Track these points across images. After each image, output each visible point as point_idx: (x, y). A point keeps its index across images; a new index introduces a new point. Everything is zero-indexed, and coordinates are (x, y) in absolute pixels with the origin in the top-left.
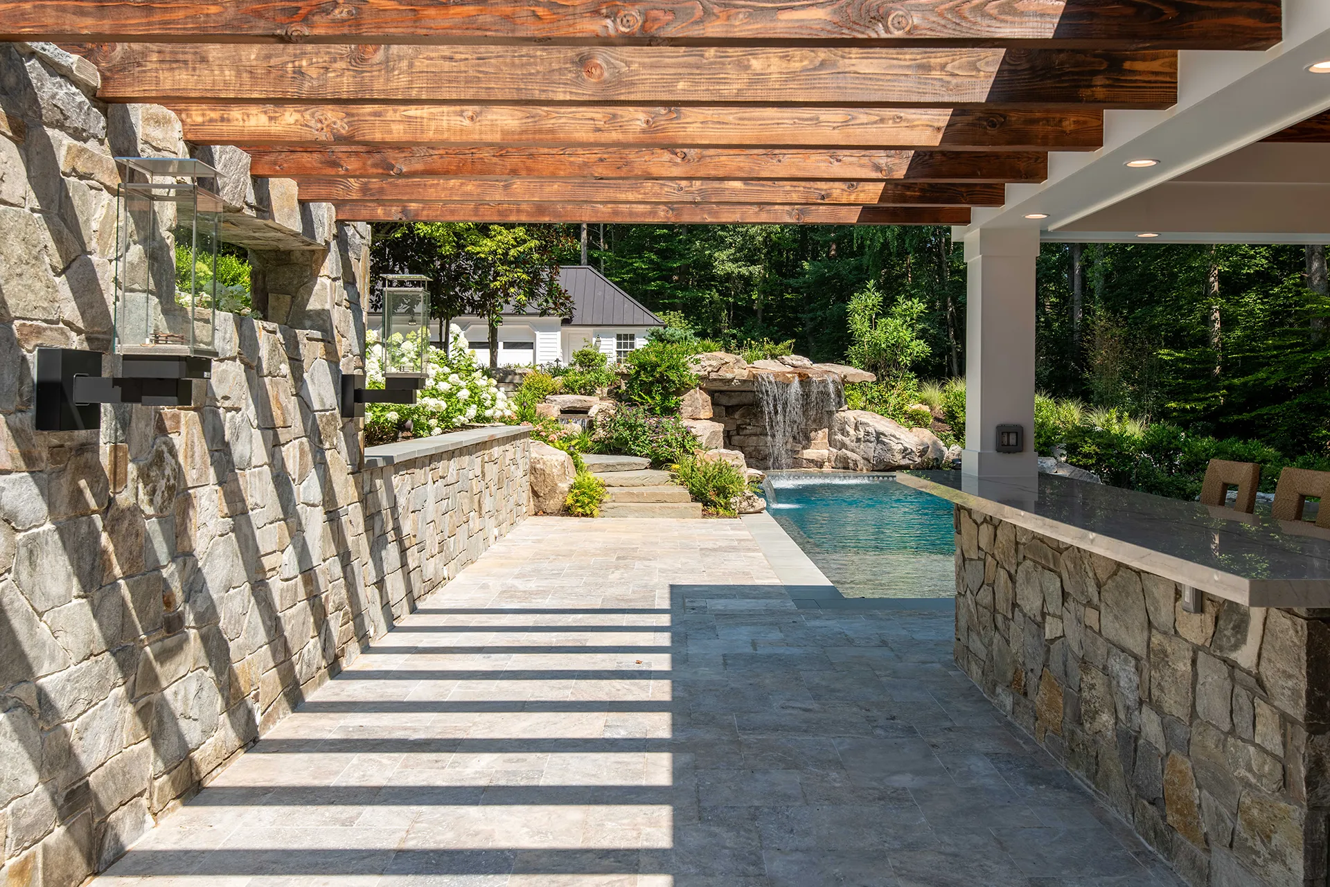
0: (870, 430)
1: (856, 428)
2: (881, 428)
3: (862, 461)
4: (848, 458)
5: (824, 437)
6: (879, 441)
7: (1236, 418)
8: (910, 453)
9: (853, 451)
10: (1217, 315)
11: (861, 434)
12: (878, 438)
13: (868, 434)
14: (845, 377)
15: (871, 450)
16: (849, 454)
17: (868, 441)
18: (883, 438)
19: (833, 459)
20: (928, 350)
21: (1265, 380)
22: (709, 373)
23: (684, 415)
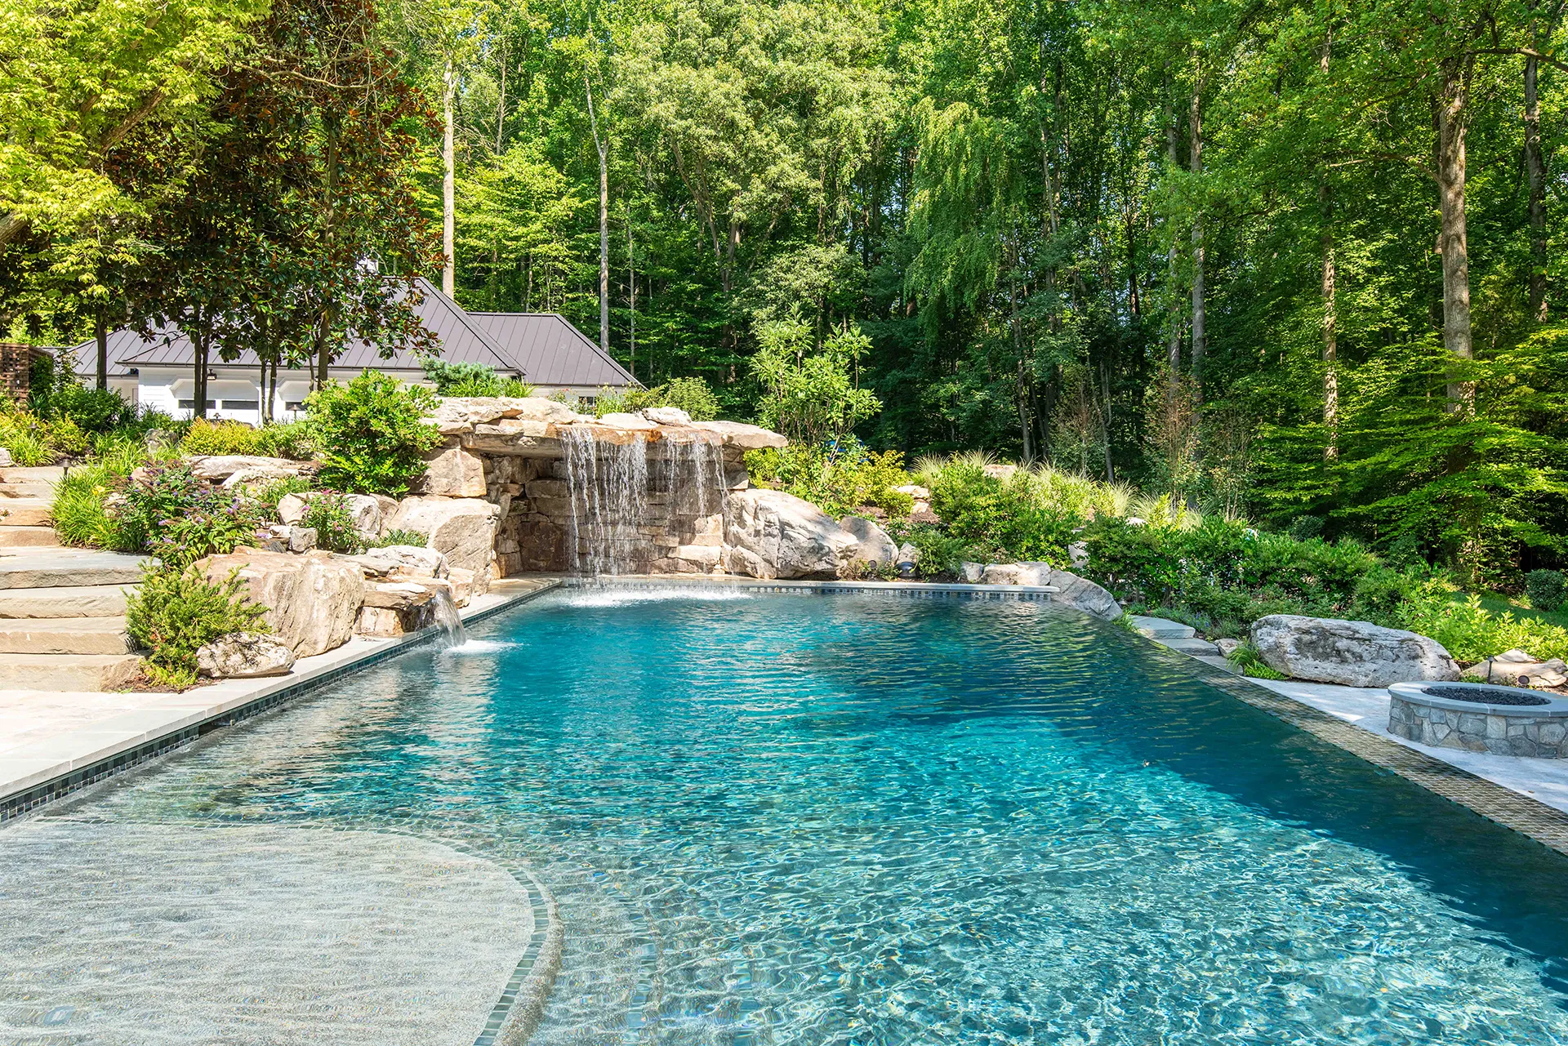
0: (773, 518)
1: (756, 517)
2: (786, 517)
3: (763, 564)
4: (745, 559)
5: (716, 527)
6: (784, 536)
7: (1348, 510)
8: (827, 554)
9: (749, 548)
10: (1333, 384)
11: (761, 525)
12: (782, 531)
13: (769, 524)
14: (731, 438)
15: (774, 547)
16: (746, 553)
17: (770, 534)
18: (789, 531)
19: (726, 560)
20: (878, 404)
21: (1387, 463)
22: (474, 425)
23: (436, 490)
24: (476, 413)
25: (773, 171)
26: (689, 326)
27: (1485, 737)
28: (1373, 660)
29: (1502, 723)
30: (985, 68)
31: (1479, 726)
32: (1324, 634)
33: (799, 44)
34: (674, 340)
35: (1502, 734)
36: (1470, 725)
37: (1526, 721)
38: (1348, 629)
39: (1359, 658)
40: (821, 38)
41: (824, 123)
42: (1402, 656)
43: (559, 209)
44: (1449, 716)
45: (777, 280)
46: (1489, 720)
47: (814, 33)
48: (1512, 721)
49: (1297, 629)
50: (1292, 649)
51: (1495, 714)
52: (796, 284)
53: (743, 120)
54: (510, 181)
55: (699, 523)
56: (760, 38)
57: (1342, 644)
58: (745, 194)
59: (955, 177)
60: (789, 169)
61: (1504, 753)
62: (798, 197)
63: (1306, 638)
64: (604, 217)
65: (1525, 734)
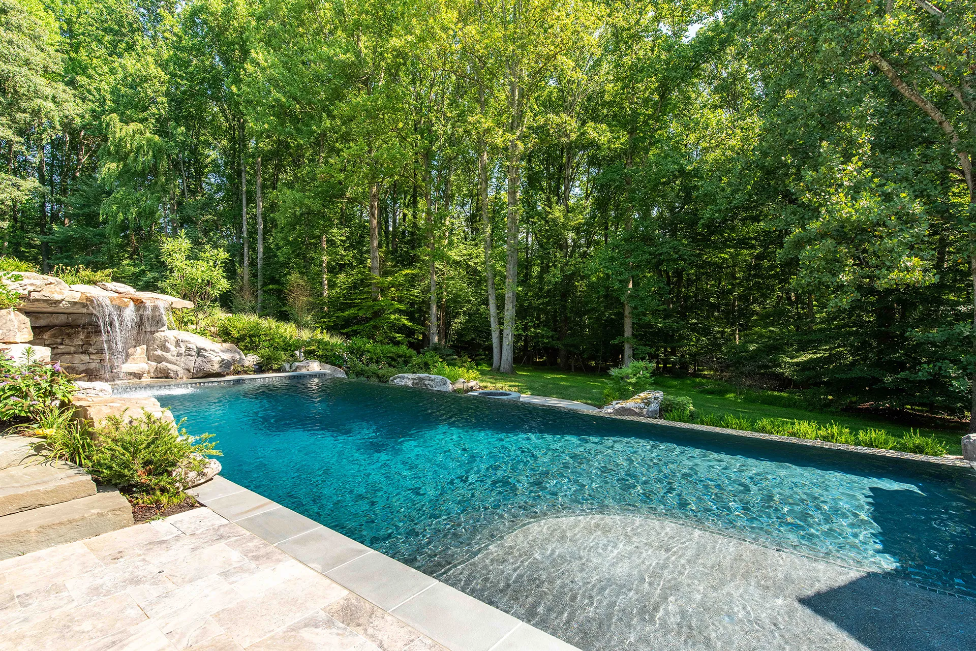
0: (191, 346)
1: (177, 345)
2: (202, 345)
3: (183, 371)
4: (169, 369)
5: (142, 353)
6: (199, 355)
8: (226, 363)
9: (173, 363)
11: (182, 350)
12: (198, 352)
15: (192, 362)
16: (170, 366)
18: (203, 352)
19: (152, 370)
22: (30, 292)
24: (32, 284)
28: (435, 387)
32: (420, 379)
39: (432, 387)
49: (412, 379)
50: (411, 386)
55: (131, 350)
57: (427, 382)
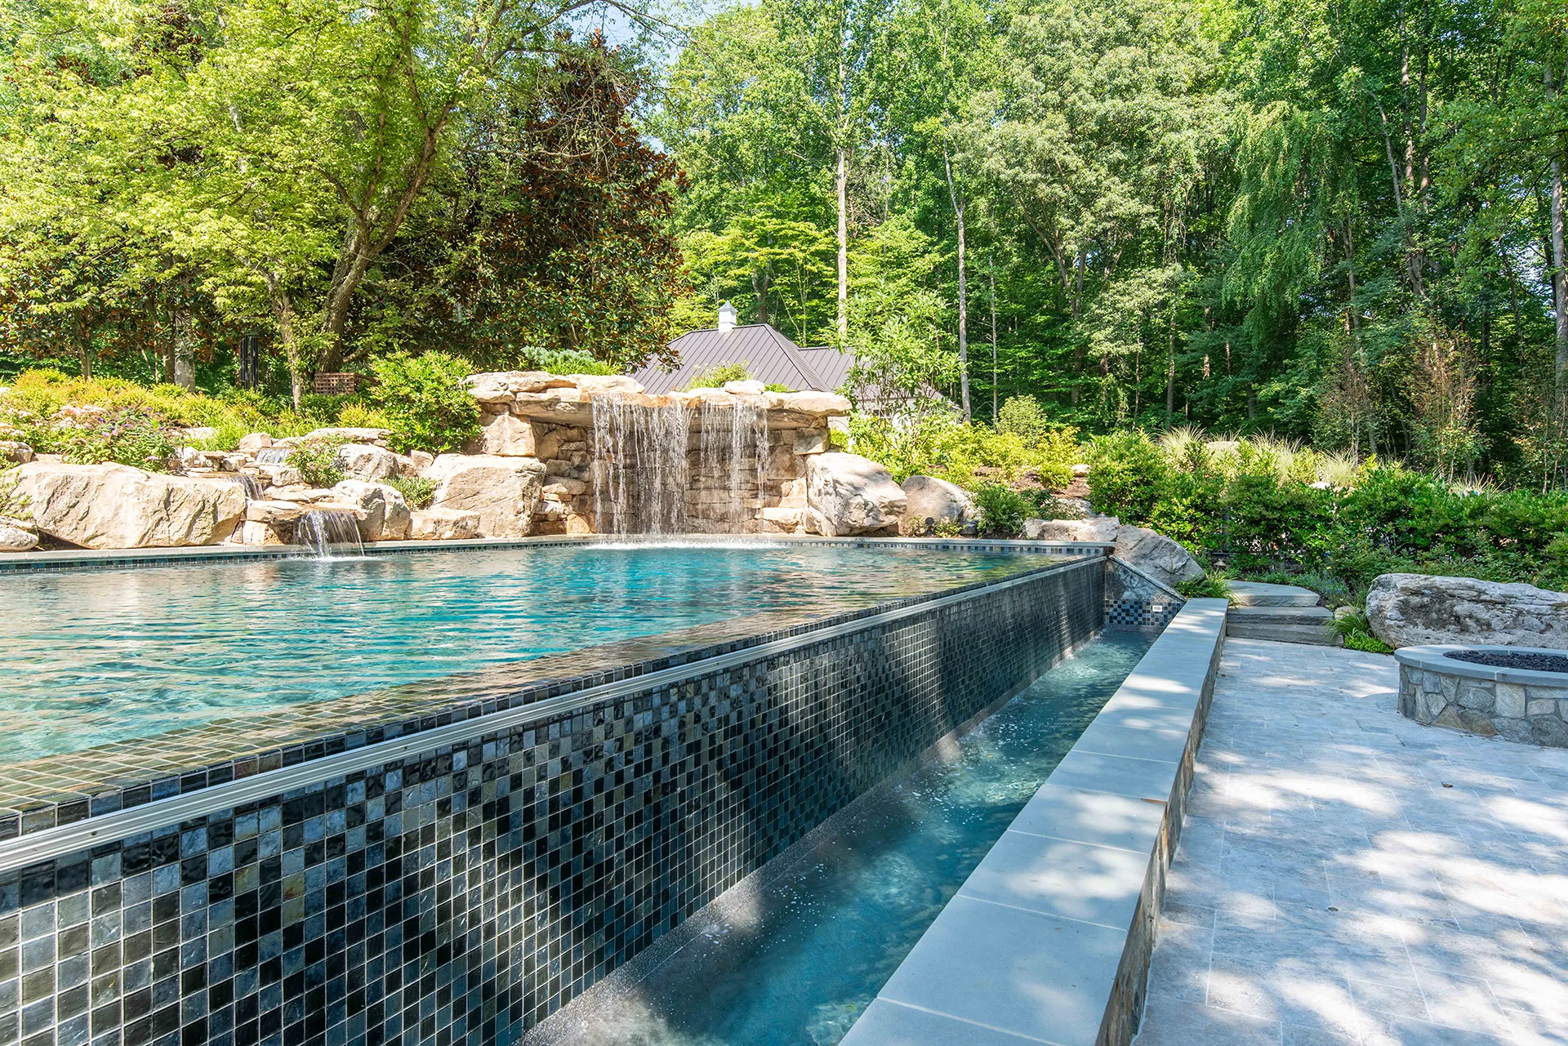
2: (837, 476)
13: (827, 483)
15: (831, 505)
17: (827, 493)
22: (515, 393)
23: (491, 450)
24: (516, 384)
25: (1101, 203)
26: (1040, 353)
27: (1493, 714)
28: (1507, 629)
29: (1519, 695)
30: (1304, 61)
31: (1484, 697)
32: (1440, 595)
33: (1126, 82)
34: (1028, 368)
35: (1519, 711)
36: (1472, 697)
37: (1558, 694)
38: (1471, 588)
39: (1486, 626)
40: (1151, 73)
41: (1154, 151)
42: (1557, 626)
43: (924, 264)
44: (1445, 682)
45: (1114, 303)
46: (1499, 689)
47: (1141, 69)
48: (1534, 693)
49: (1404, 589)
50: (1395, 614)
51: (1505, 680)
52: (1129, 305)
53: (1074, 161)
54: (886, 249)
55: (785, 487)
56: (1089, 84)
57: (1462, 608)
58: (1078, 228)
59: (1273, 176)
60: (1119, 199)
61: (1523, 740)
62: (1131, 222)
63: (1415, 600)
64: (961, 266)
65: (1557, 712)
